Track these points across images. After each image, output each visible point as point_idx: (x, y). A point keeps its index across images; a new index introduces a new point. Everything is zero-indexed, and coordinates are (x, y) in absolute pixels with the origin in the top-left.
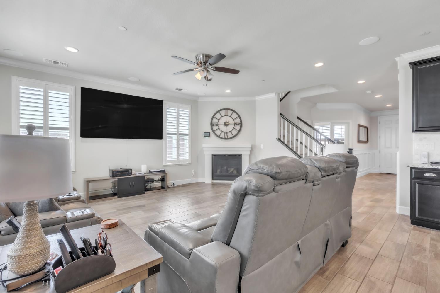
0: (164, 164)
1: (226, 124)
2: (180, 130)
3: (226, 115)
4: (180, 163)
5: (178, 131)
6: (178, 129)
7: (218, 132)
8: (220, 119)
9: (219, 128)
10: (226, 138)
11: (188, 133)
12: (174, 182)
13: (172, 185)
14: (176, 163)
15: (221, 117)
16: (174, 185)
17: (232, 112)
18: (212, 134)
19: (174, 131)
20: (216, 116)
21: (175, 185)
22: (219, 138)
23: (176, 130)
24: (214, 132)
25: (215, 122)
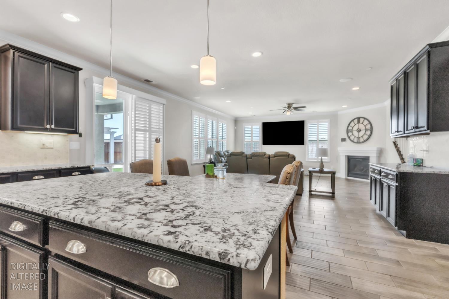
0: (306, 160)
1: (359, 131)
3: (359, 122)
5: (318, 139)
6: (318, 137)
7: (352, 138)
8: (354, 126)
9: (353, 134)
10: (358, 142)
11: (327, 140)
15: (354, 125)
17: (363, 119)
18: (347, 140)
20: (351, 125)
22: (352, 143)
23: (316, 138)
24: (349, 137)
25: (350, 130)
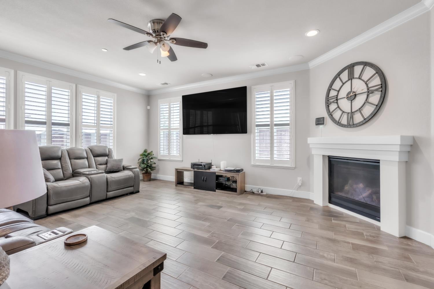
0: (252, 164)
1: (352, 96)
2: (275, 119)
3: (351, 77)
4: (275, 165)
5: (272, 121)
6: (272, 118)
7: (337, 115)
8: (340, 88)
9: (338, 107)
10: (351, 125)
11: (288, 122)
12: (262, 187)
13: (260, 192)
14: (269, 164)
15: (341, 84)
16: (262, 192)
18: (328, 120)
19: (267, 121)
20: (334, 86)
21: (264, 193)
23: (269, 120)
24: (331, 115)
25: (332, 98)
